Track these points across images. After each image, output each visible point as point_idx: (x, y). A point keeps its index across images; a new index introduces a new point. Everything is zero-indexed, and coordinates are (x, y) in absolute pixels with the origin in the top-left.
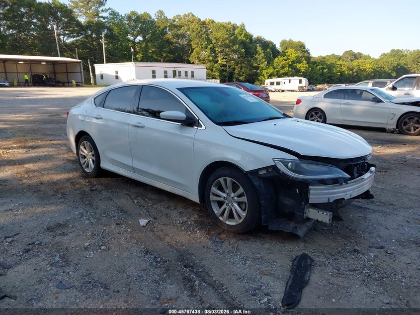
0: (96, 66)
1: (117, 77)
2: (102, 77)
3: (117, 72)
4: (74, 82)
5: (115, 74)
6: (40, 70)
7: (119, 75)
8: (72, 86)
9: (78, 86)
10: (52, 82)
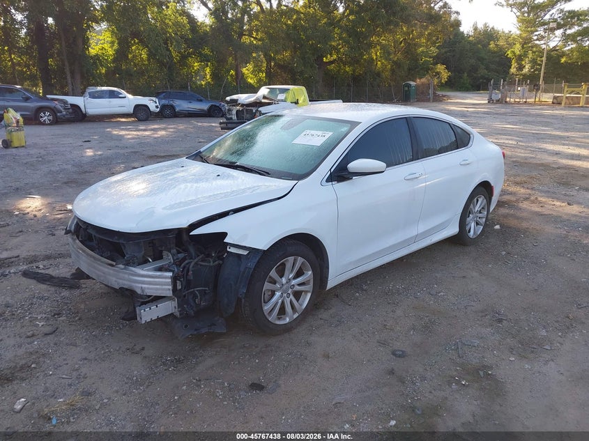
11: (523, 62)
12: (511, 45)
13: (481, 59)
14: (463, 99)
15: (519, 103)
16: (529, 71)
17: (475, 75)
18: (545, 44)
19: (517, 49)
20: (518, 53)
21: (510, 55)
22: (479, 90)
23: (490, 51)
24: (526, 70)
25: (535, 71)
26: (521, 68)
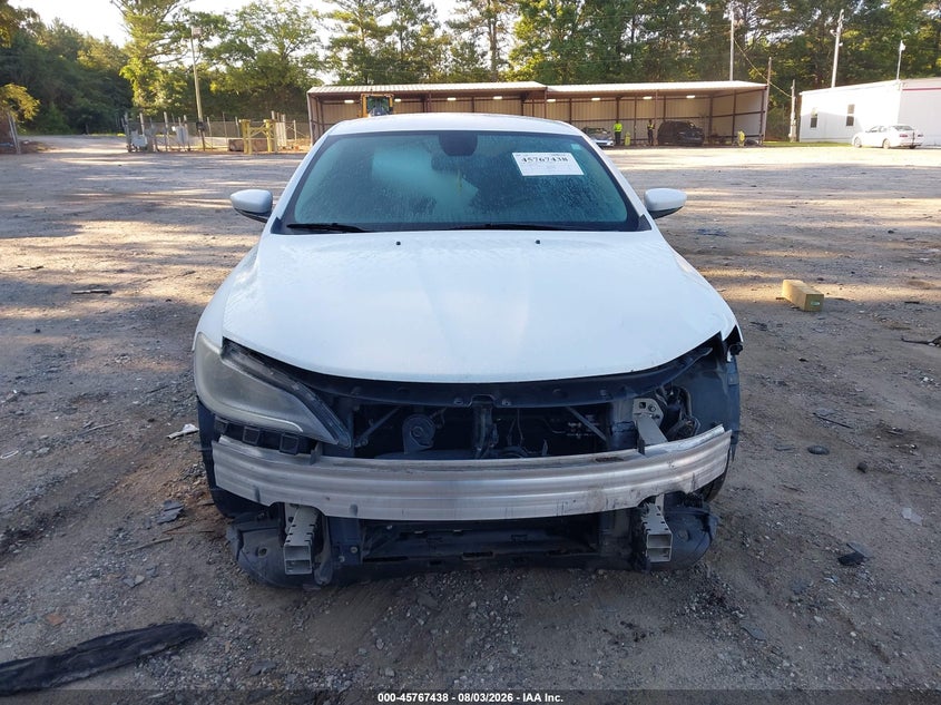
0: (807, 96)
1: (850, 122)
2: (814, 123)
3: (851, 109)
4: (742, 135)
5: (846, 114)
6: (681, 112)
7: (855, 115)
8: (736, 145)
9: (749, 144)
10: (696, 136)
11: (151, 88)
12: (124, 60)
13: (73, 80)
14: (74, 148)
15: (179, 151)
16: (165, 102)
17: (70, 107)
18: (177, 60)
19: (135, 64)
20: (138, 72)
21: (127, 76)
22: (84, 132)
23: (80, 67)
24: (160, 100)
25: (175, 101)
26: (150, 96)
